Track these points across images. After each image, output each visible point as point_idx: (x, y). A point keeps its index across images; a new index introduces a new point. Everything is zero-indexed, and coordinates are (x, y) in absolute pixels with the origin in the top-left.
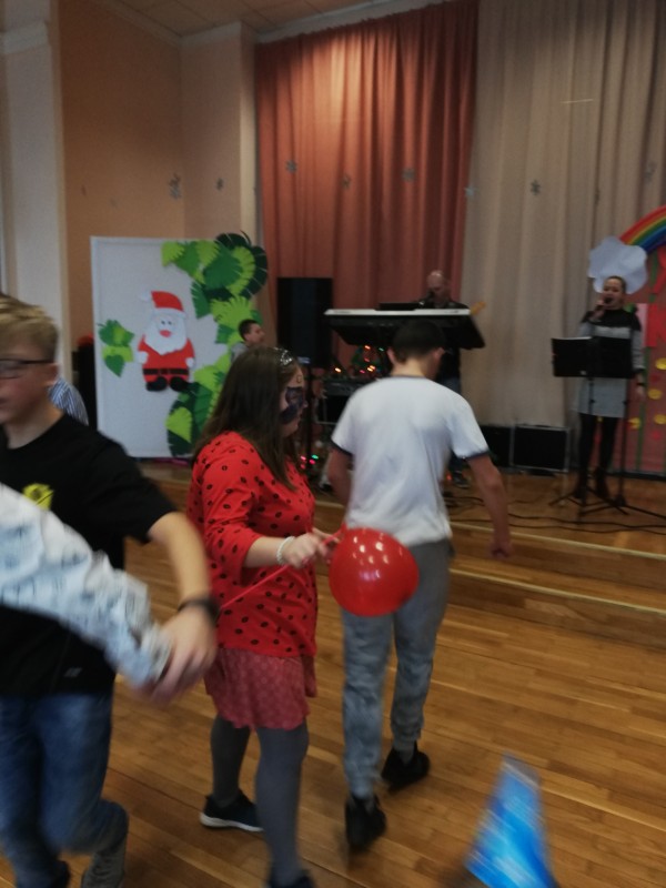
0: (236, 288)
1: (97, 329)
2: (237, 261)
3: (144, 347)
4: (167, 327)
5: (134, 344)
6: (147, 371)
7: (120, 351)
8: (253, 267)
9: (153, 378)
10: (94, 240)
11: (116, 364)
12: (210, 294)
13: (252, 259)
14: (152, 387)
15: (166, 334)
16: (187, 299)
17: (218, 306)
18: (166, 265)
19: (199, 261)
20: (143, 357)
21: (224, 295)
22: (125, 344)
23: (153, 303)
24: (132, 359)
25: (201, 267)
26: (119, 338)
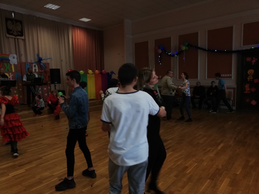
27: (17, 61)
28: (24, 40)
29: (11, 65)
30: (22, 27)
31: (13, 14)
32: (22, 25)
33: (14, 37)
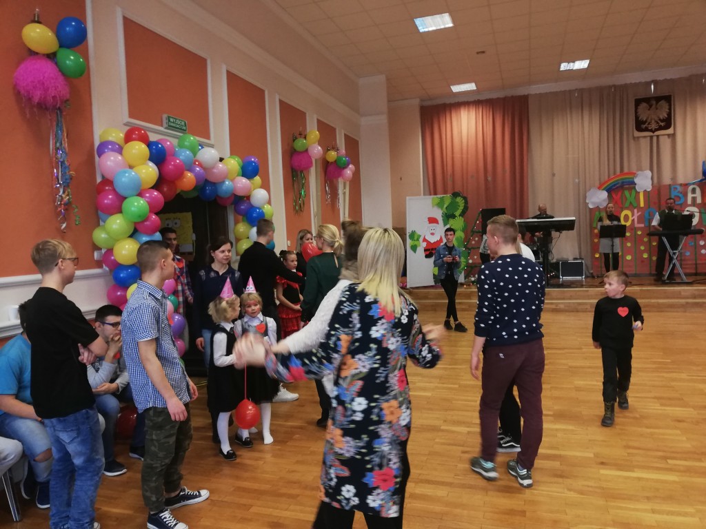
0: (457, 213)
1: (408, 235)
2: (458, 202)
3: (425, 240)
4: (433, 231)
5: (421, 239)
6: (425, 250)
7: (416, 243)
8: (463, 205)
9: (428, 252)
10: (407, 198)
11: (414, 248)
12: (448, 216)
13: (463, 201)
14: (427, 256)
15: (432, 234)
16: (440, 219)
17: (451, 221)
18: (433, 207)
19: (444, 204)
20: (424, 244)
21: (453, 216)
22: (418, 240)
23: (428, 222)
24: (420, 246)
25: (445, 206)
26: (416, 238)
27: (652, 184)
28: (673, 136)
29: (638, 193)
30: (670, 109)
31: (652, 86)
32: (670, 106)
33: (651, 134)
